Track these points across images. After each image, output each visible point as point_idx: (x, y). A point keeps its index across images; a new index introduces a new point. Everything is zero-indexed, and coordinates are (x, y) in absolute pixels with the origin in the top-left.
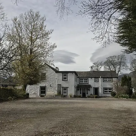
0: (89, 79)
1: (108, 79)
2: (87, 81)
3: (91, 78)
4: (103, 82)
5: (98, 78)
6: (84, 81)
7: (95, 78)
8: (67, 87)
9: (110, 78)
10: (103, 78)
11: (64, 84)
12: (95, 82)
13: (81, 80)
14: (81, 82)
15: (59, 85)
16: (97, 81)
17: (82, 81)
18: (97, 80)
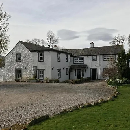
0: (85, 57)
1: (109, 56)
2: (82, 60)
3: (88, 56)
4: (103, 60)
5: (96, 55)
6: (79, 60)
7: (92, 55)
8: (44, 70)
9: (112, 54)
10: (103, 55)
11: (40, 66)
12: (92, 61)
13: (75, 59)
14: (75, 62)
15: (35, 67)
16: (96, 60)
17: (77, 60)
18: (95, 58)
